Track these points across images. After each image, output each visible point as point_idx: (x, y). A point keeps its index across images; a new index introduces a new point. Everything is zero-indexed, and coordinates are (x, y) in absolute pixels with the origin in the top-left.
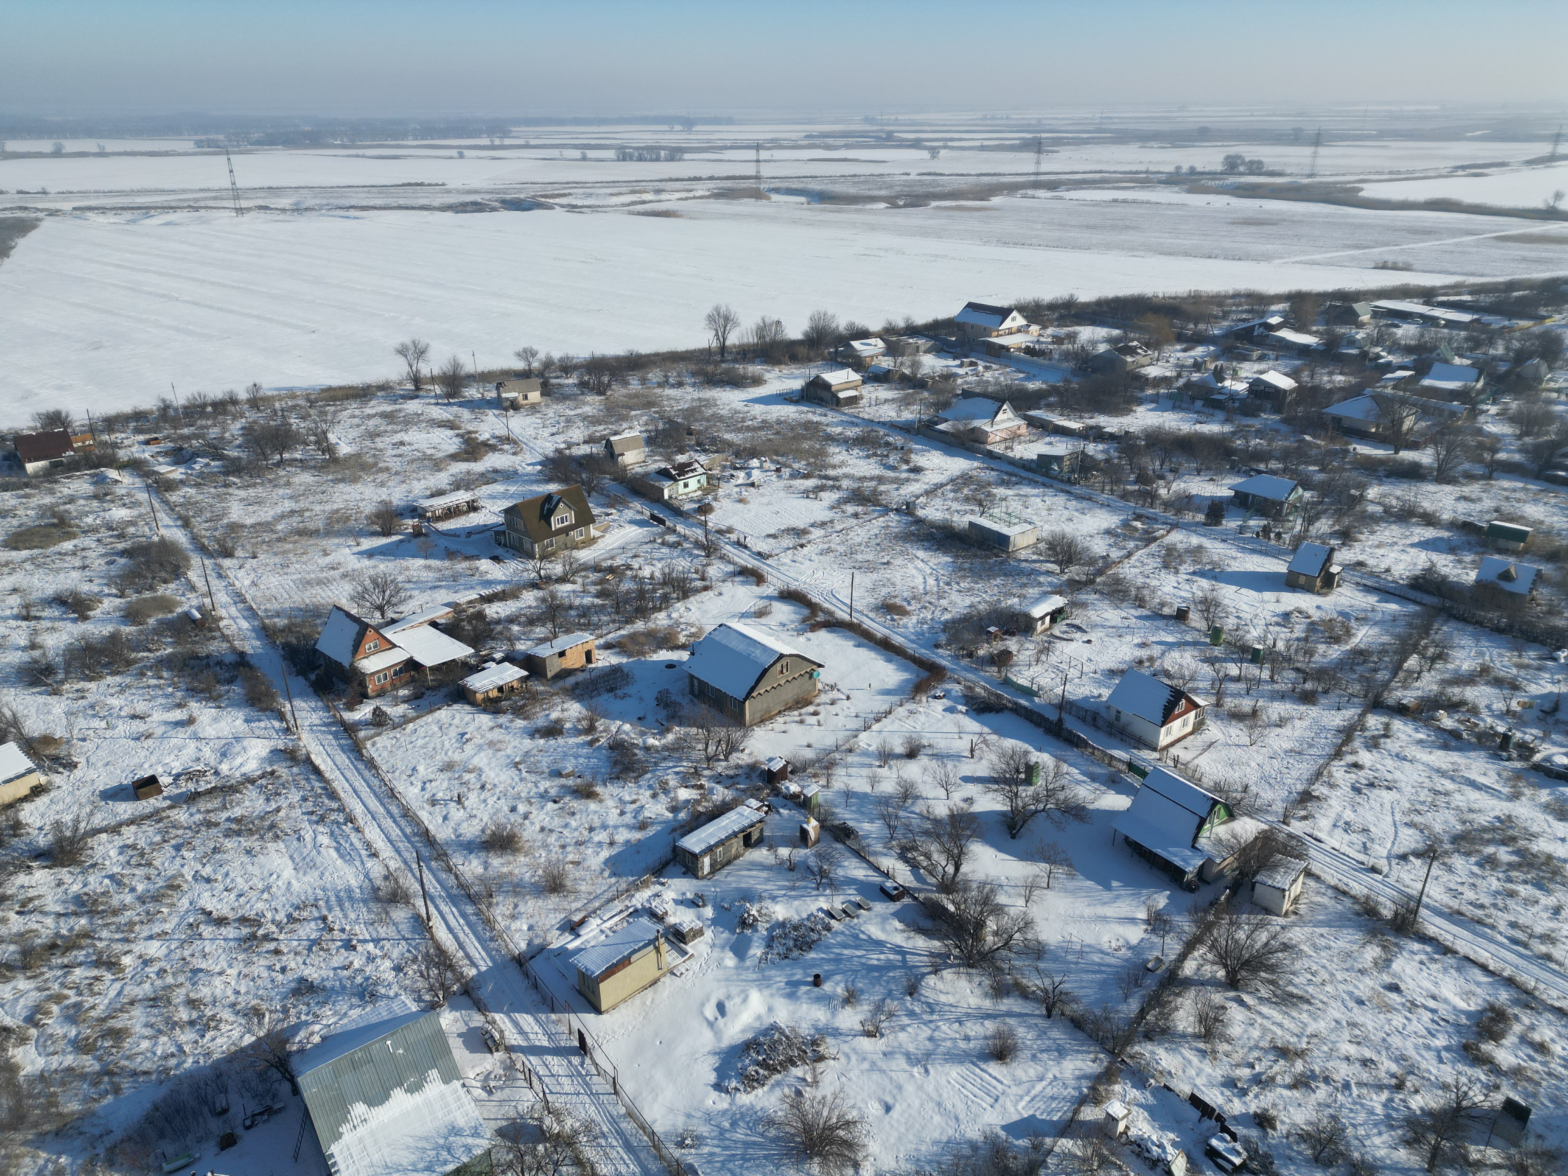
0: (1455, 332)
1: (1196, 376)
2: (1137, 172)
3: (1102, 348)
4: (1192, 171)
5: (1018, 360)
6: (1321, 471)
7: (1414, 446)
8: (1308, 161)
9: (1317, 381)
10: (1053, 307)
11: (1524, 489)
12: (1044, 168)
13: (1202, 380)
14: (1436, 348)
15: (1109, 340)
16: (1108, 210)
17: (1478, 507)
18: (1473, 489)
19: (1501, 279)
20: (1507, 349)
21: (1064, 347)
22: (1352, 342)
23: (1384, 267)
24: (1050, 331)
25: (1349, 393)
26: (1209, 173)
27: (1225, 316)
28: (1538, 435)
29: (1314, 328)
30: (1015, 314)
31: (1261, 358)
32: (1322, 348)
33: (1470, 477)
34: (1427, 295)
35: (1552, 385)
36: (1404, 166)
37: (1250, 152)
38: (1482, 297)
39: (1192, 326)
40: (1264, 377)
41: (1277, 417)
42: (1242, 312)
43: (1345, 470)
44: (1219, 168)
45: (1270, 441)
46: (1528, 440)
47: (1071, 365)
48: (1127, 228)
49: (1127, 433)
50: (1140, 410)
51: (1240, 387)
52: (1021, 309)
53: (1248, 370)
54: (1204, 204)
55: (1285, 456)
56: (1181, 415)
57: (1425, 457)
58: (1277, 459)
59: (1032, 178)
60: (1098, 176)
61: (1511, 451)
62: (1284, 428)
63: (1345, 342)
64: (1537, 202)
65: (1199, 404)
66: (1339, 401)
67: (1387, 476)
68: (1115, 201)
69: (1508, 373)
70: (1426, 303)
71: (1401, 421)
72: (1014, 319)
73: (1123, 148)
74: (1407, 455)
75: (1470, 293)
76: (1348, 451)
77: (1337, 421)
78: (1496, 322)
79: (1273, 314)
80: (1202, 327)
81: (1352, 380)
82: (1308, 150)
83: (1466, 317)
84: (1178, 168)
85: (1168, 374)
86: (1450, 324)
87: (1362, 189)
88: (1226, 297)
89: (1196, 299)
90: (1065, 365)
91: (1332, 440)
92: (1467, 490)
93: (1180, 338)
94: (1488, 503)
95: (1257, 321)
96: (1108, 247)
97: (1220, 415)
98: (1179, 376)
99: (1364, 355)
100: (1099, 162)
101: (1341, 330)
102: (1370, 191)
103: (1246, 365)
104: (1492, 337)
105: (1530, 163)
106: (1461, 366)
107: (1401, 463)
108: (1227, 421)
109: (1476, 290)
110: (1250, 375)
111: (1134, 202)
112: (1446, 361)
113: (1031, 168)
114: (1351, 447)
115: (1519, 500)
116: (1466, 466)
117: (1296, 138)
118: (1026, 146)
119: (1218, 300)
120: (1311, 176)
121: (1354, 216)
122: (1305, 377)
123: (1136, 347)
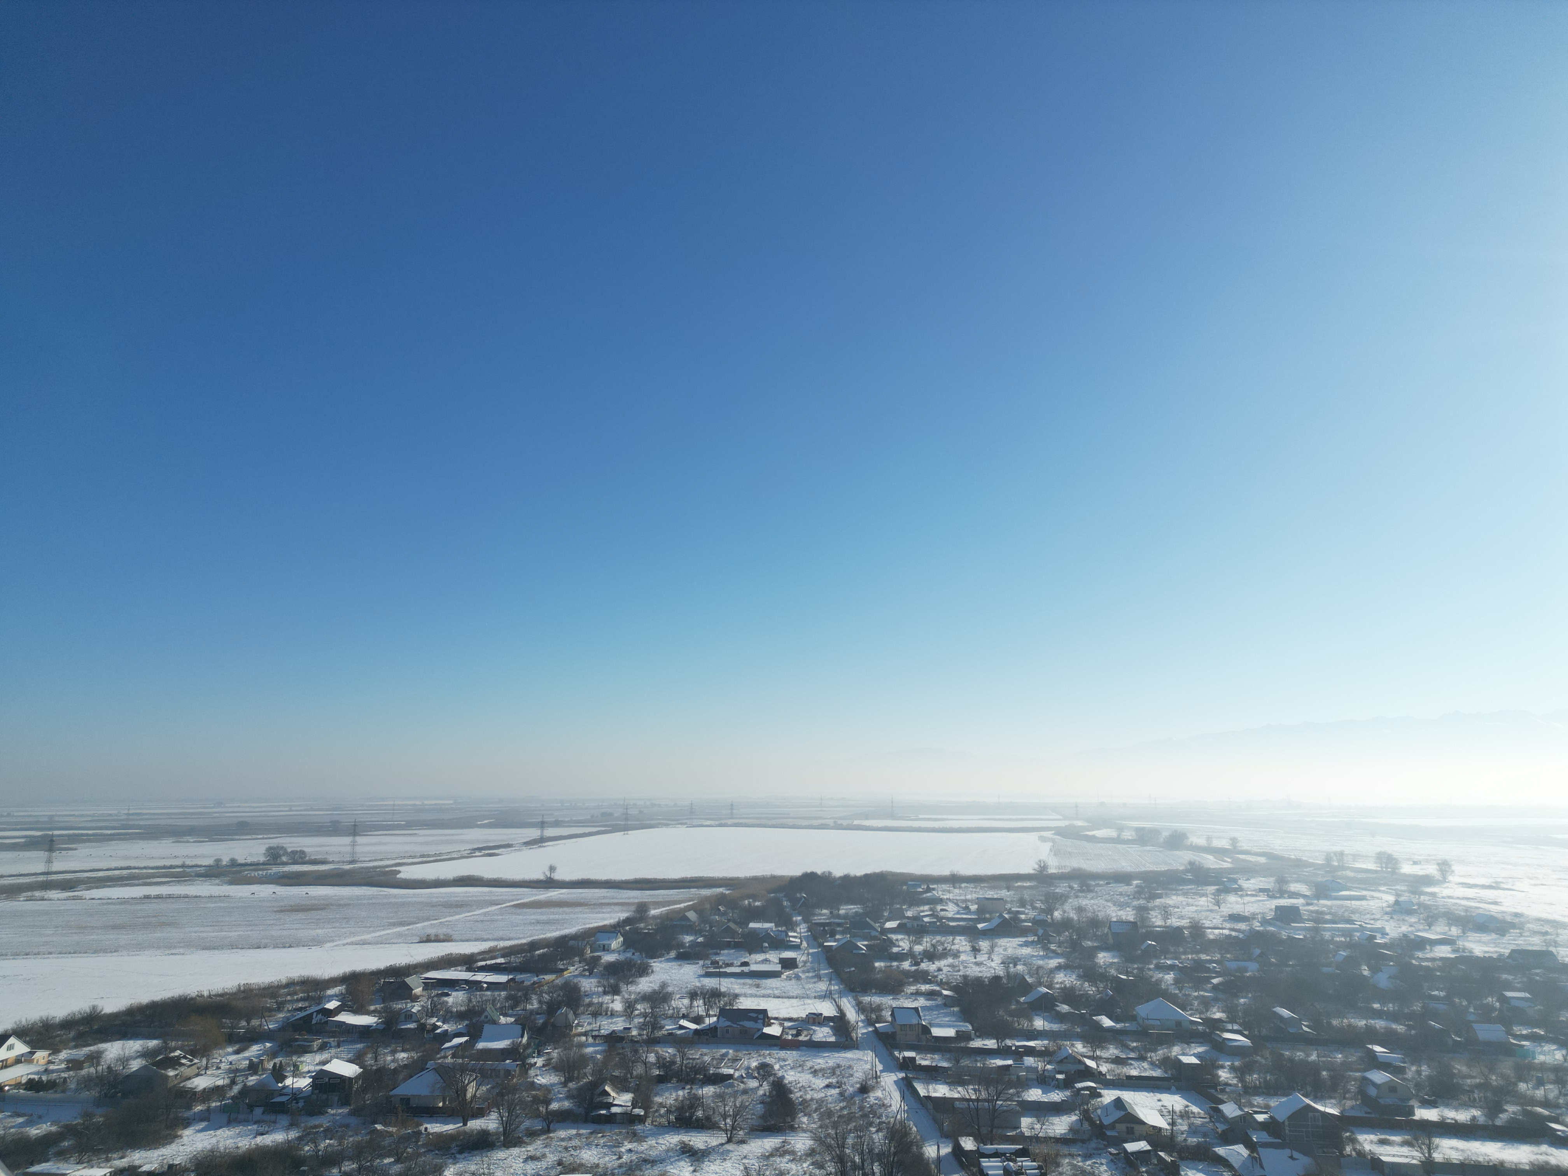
0: (497, 993)
1: (252, 1080)
2: (171, 867)
3: (135, 1065)
4: (233, 863)
5: (16, 1100)
6: (397, 1161)
7: (480, 1113)
8: (349, 849)
9: (381, 1062)
10: (67, 1024)
11: (579, 1135)
12: (56, 866)
13: (260, 1083)
14: (484, 1010)
15: (144, 1054)
16: (139, 907)
17: (543, 1164)
18: (535, 1147)
19: (524, 941)
20: (540, 1002)
21: (84, 1072)
22: (409, 1017)
23: (428, 940)
24: (64, 1055)
25: (414, 1069)
26: (251, 864)
27: (280, 1007)
28: (578, 1079)
29: (372, 1008)
30: (12, 1040)
31: (323, 1048)
32: (382, 1027)
33: (533, 1134)
34: (468, 962)
35: (580, 1030)
36: (432, 850)
37: (292, 843)
38: (513, 958)
39: (243, 1023)
40: (327, 1067)
41: (344, 1110)
42: (298, 1000)
43: (419, 1155)
44: (262, 859)
45: (341, 1139)
46: (572, 1085)
47: (94, 1093)
48: (162, 925)
49: (171, 1166)
50: (188, 1134)
51: (303, 1083)
52: (21, 1033)
53: (310, 1063)
54: (248, 894)
55: (358, 1153)
56: (237, 1130)
57: (490, 1123)
58: (350, 1159)
59: (41, 878)
60: (125, 872)
61: (560, 1100)
62: (353, 1121)
63: (402, 1017)
64: (538, 874)
65: (258, 1111)
66: (405, 1080)
67: (461, 1152)
68: (147, 897)
69: (545, 1024)
70: (469, 970)
71: (465, 1090)
72: (11, 1048)
73: (155, 843)
74: (475, 1124)
75: (503, 956)
76: (420, 1133)
77: (405, 1101)
78: (528, 979)
79: (330, 999)
80: (255, 1022)
81: (415, 1055)
82: (348, 840)
83: (503, 978)
84: (218, 861)
85: (220, 1083)
86: (492, 986)
87: (399, 872)
88: (280, 987)
89: (246, 993)
90: (86, 1094)
91: (403, 1124)
92: (532, 1148)
93: (231, 1039)
94: (552, 1158)
95: (314, 1008)
96: (140, 947)
97: (284, 1120)
98: (233, 1082)
99: (422, 1027)
100: (126, 858)
101: (398, 1006)
102: (407, 873)
103: (307, 1058)
104: (526, 993)
105: (527, 844)
106: (507, 1024)
107: (470, 1134)
108: (292, 1125)
109: (507, 952)
110: (312, 1068)
111: (170, 897)
112: (494, 1022)
113: (41, 868)
114: (422, 1128)
115: (575, 1148)
116: (527, 1123)
117: (334, 829)
118: (31, 844)
119: (271, 991)
120: (353, 862)
121: (395, 896)
122: (369, 1060)
123: (179, 1057)
